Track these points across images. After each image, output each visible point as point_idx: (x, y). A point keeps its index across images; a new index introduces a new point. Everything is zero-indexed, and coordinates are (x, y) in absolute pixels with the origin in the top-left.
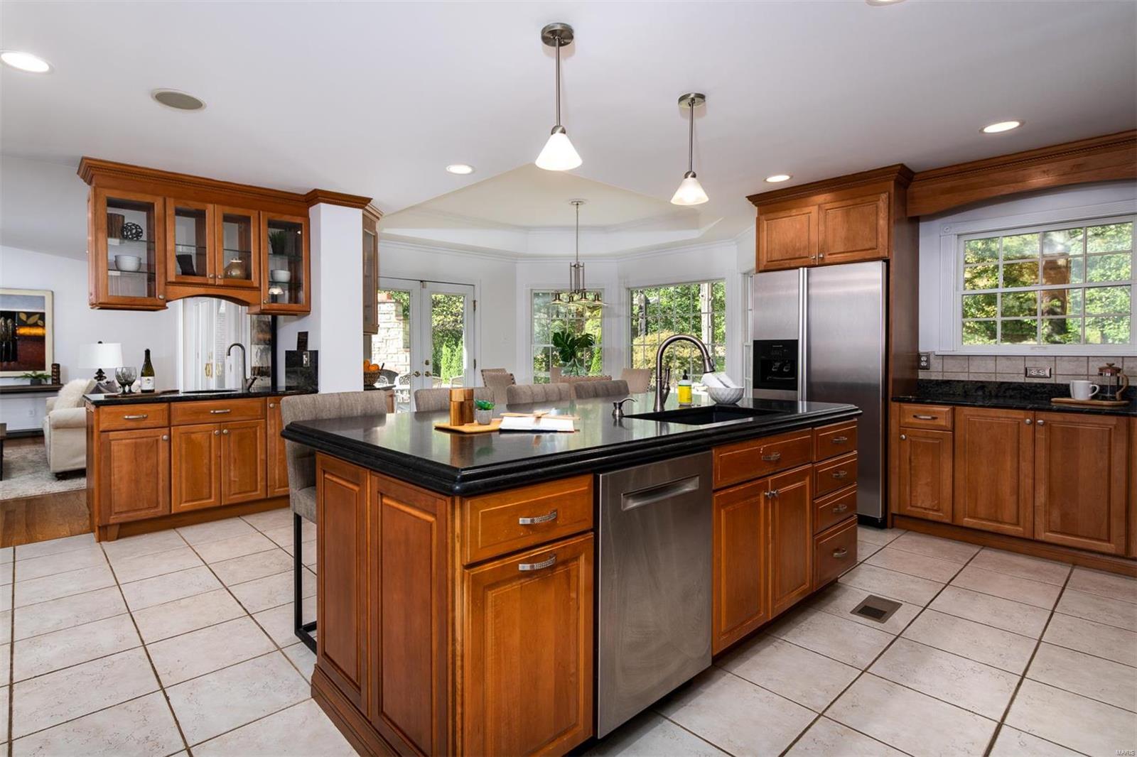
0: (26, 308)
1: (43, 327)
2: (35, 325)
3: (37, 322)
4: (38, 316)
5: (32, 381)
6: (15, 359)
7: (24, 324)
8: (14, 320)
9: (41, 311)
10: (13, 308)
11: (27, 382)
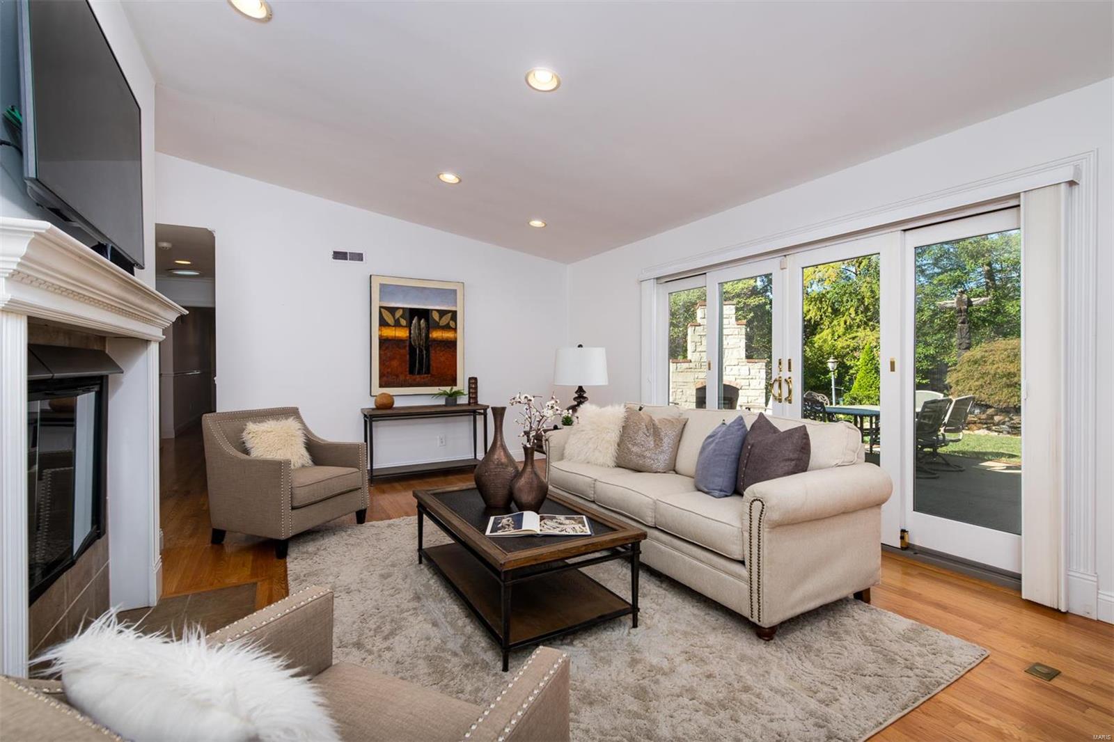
0: (438, 305)
1: (455, 330)
2: (447, 327)
3: (449, 323)
4: (450, 314)
5: (446, 400)
6: (428, 372)
7: (438, 327)
8: (427, 320)
9: (453, 309)
10: (426, 305)
11: (442, 402)
